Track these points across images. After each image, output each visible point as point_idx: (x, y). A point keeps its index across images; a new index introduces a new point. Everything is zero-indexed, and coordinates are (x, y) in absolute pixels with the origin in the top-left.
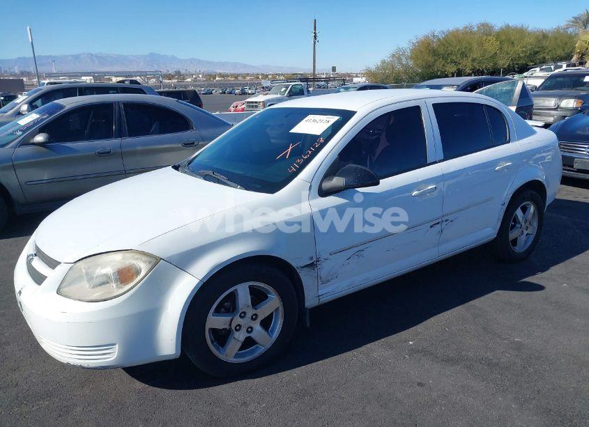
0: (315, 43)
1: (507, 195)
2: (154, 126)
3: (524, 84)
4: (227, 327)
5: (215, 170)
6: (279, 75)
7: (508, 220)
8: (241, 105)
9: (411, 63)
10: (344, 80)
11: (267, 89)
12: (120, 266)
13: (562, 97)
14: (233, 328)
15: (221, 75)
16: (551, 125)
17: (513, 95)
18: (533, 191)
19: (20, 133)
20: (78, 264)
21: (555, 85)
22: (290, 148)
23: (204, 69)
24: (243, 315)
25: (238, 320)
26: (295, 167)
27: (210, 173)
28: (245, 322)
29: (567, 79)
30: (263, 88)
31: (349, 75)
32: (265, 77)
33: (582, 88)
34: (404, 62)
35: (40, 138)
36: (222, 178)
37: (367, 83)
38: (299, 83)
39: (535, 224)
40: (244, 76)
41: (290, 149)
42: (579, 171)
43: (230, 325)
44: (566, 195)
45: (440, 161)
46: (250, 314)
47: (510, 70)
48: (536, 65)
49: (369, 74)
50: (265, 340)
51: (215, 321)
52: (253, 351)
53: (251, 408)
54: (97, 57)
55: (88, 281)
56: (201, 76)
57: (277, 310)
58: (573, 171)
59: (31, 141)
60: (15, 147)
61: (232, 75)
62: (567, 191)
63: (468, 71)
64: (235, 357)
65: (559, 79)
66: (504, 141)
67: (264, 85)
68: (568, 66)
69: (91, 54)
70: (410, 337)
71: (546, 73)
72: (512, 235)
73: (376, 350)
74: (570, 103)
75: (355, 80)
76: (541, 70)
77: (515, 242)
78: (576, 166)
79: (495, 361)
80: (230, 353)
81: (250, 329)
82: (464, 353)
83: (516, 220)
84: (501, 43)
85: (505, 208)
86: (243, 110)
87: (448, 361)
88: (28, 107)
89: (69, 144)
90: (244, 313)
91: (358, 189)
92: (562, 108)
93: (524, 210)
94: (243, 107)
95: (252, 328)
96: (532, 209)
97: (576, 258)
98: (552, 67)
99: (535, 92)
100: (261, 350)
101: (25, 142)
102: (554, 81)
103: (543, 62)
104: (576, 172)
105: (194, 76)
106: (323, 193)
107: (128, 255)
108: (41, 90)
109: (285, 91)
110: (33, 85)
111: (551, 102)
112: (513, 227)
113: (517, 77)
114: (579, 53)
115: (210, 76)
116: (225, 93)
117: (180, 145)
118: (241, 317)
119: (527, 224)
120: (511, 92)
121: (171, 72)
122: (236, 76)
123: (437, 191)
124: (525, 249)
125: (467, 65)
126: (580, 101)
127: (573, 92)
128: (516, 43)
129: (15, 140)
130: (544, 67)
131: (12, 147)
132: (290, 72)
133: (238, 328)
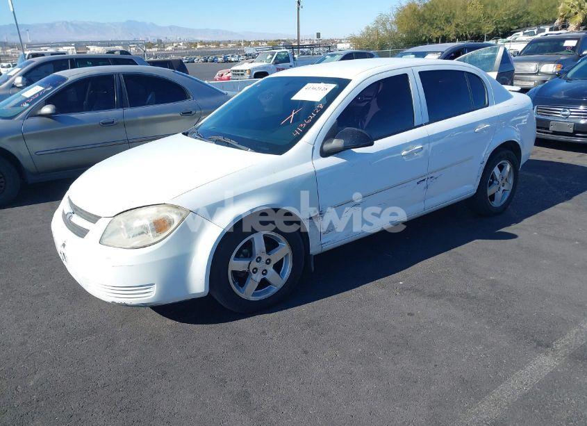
0: (298, 9)
1: (485, 154)
2: (150, 97)
3: (505, 49)
4: (246, 269)
5: (225, 136)
6: (262, 42)
7: (487, 178)
8: (226, 73)
9: (395, 28)
10: (329, 47)
11: (251, 57)
12: (155, 218)
13: (542, 62)
14: (251, 271)
15: (202, 43)
16: (530, 89)
17: (495, 60)
18: (508, 150)
19: (26, 105)
20: (116, 218)
21: (537, 49)
22: (293, 113)
23: (186, 37)
24: (258, 260)
25: (254, 264)
26: (299, 131)
27: (221, 138)
28: (261, 266)
29: (547, 44)
30: (246, 55)
31: (333, 41)
32: (248, 43)
33: (562, 53)
34: (388, 27)
35: (47, 109)
36: (233, 142)
37: (352, 50)
38: (285, 50)
39: (511, 181)
40: (226, 43)
41: (292, 116)
42: (555, 133)
43: (249, 268)
44: (543, 155)
45: (426, 124)
46: (264, 259)
47: (494, 35)
48: (519, 29)
49: (353, 40)
50: (278, 282)
51: (236, 265)
52: (267, 291)
53: (269, 335)
54: (72, 25)
55: (127, 232)
56: (181, 44)
57: (287, 256)
58: (549, 133)
59: (39, 113)
60: (23, 119)
61: (213, 43)
62: (543, 152)
63: (452, 37)
64: (252, 296)
65: (539, 44)
66: (483, 104)
67: (247, 52)
68: (551, 30)
69: (67, 22)
70: (400, 278)
71: (529, 37)
72: (490, 192)
73: (371, 289)
74: (550, 68)
75: (340, 46)
76: (524, 34)
77: (492, 197)
78: (552, 128)
79: (474, 295)
80: (248, 292)
81: (265, 272)
82: (447, 290)
83: (493, 177)
84: (485, 6)
85: (483, 166)
86: (229, 79)
87: (433, 296)
88: (23, 79)
89: (74, 115)
90: (260, 257)
91: (354, 150)
92: (541, 73)
93: (501, 168)
94: (229, 75)
95: (266, 270)
96: (508, 167)
97: (546, 211)
98: (535, 31)
99: (517, 57)
100: (274, 290)
101: (33, 114)
102: (535, 46)
103: (528, 25)
104: (552, 134)
105: (175, 45)
106: (324, 154)
107: (161, 208)
108: (33, 62)
109: (271, 58)
110: (8, 56)
111: (532, 67)
112: (491, 184)
113: (500, 41)
114: (562, 16)
115: (191, 44)
116: (207, 61)
117: (178, 115)
118: (257, 262)
119: (504, 181)
120: (494, 57)
121: (151, 40)
122: (218, 44)
123: (423, 151)
124: (502, 203)
125: (450, 30)
126: (559, 65)
127: (553, 56)
128: (499, 5)
129: (22, 112)
130: (527, 31)
131: (21, 119)
132: (273, 38)
133: (255, 270)
